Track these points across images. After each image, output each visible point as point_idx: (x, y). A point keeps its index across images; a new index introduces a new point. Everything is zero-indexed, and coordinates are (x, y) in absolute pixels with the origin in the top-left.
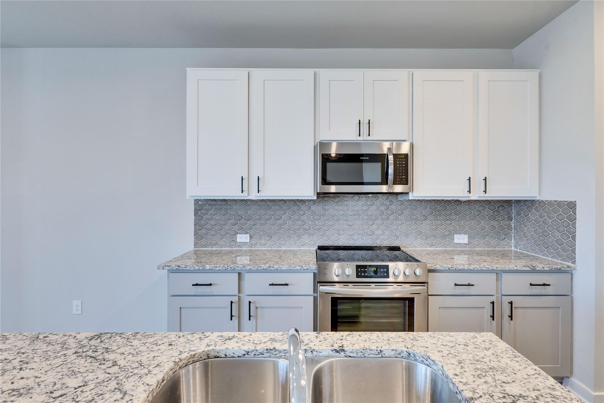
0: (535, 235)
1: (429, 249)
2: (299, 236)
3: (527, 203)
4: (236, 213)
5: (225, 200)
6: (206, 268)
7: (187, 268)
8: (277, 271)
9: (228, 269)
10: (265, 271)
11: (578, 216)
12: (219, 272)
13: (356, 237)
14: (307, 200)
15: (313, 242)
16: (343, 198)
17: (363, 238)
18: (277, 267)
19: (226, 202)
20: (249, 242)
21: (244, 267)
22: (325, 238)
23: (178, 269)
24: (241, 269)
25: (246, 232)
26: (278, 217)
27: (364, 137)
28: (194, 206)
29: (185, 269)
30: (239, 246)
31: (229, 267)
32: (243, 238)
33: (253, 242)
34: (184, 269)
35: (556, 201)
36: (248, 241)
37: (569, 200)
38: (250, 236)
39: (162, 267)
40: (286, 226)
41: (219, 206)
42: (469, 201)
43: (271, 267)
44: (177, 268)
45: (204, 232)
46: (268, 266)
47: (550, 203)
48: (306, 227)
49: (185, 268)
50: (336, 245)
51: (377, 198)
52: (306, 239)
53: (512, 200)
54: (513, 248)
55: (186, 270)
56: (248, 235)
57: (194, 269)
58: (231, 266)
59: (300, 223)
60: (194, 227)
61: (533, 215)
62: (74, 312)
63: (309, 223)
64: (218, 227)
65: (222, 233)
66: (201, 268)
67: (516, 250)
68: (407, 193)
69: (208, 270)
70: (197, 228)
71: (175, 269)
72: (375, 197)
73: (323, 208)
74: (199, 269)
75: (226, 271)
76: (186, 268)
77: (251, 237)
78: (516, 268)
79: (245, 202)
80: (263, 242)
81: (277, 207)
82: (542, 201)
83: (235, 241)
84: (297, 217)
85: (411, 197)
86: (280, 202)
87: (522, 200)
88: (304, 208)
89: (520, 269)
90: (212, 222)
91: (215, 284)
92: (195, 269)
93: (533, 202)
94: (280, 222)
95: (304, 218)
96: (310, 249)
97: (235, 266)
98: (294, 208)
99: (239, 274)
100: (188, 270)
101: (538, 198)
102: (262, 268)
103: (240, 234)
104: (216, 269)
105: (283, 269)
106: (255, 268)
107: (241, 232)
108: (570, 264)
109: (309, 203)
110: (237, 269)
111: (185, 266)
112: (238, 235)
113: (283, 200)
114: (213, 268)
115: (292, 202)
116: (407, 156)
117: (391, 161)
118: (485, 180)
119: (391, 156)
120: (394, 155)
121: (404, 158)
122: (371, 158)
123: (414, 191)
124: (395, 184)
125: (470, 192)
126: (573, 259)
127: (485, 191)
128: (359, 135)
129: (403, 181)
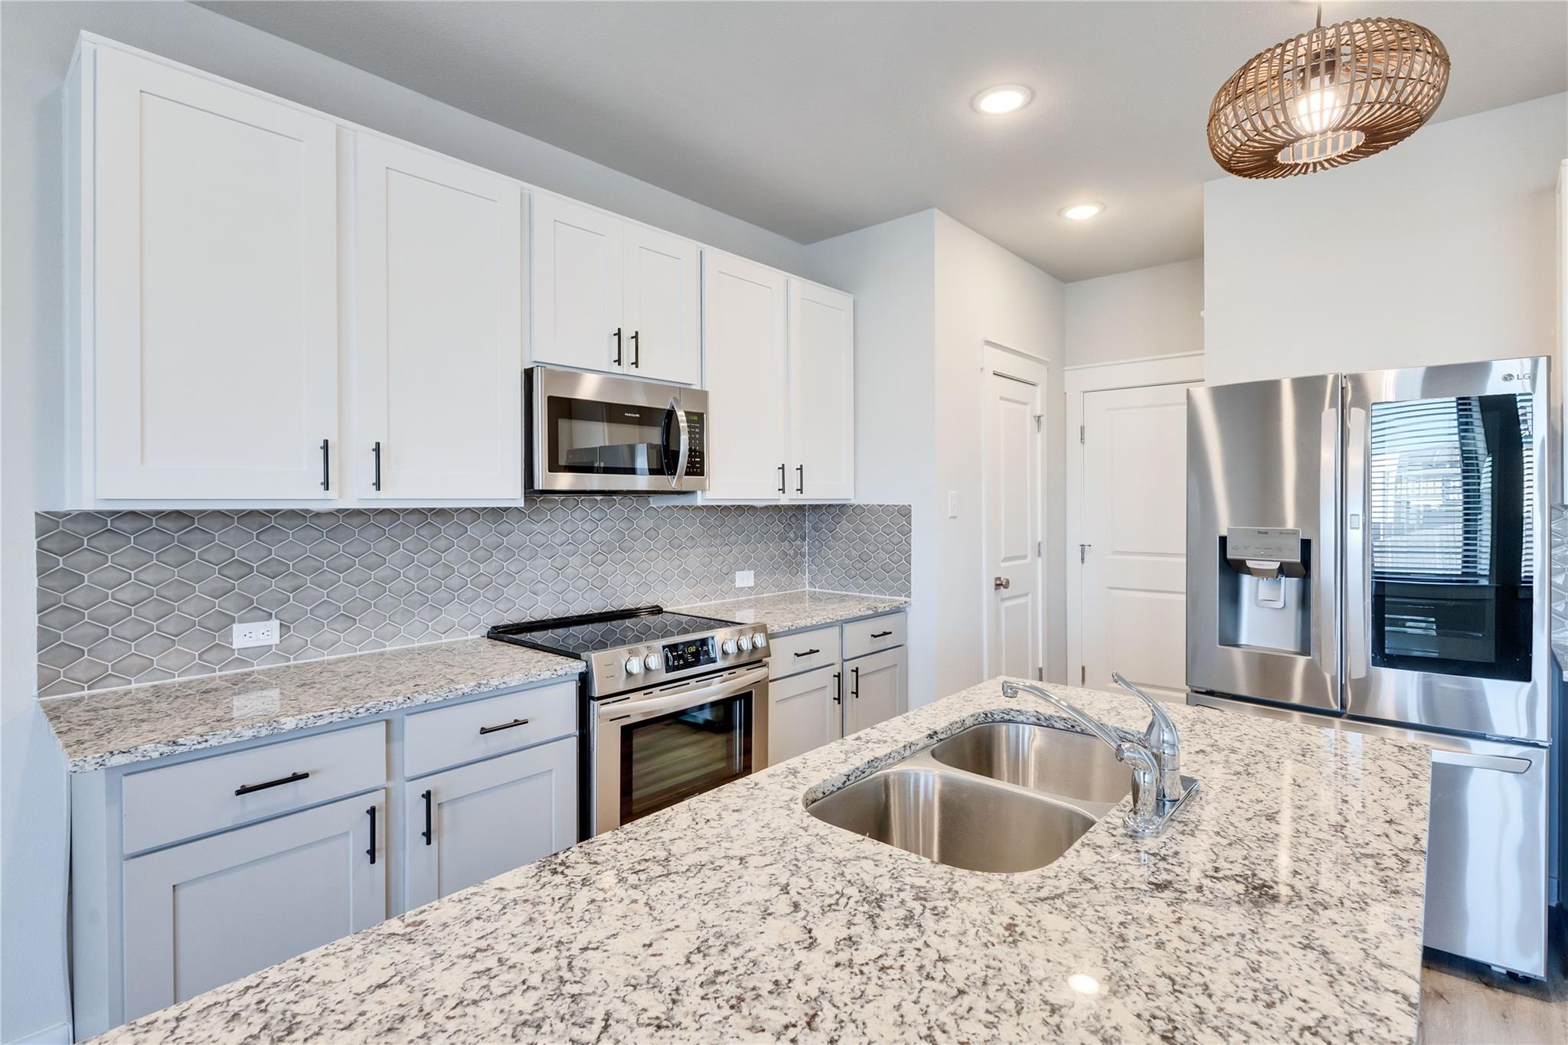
0: (847, 561)
1: (700, 604)
2: (437, 608)
3: (833, 509)
4: (227, 554)
5: (179, 514)
6: (282, 729)
7: (209, 743)
8: (498, 693)
9: (359, 715)
10: (466, 699)
11: (913, 528)
12: (331, 729)
13: (570, 596)
14: (457, 510)
15: (471, 618)
16: (542, 504)
17: (586, 596)
18: (497, 683)
19: (185, 522)
20: (278, 642)
21: (408, 701)
22: (501, 606)
23: (171, 755)
24: (401, 706)
25: (265, 614)
26: (374, 559)
27: (627, 369)
28: (37, 538)
29: (199, 747)
30: (241, 662)
31: (360, 711)
32: (254, 634)
33: (295, 641)
34: (194, 747)
35: (880, 506)
36: (274, 638)
37: (901, 503)
38: (281, 624)
39: (95, 761)
40: (399, 584)
41: (157, 536)
42: (776, 506)
43: (482, 686)
44: (166, 749)
45: (90, 630)
46: (475, 683)
47: (871, 509)
48: (454, 581)
49: (199, 743)
50: (528, 619)
51: (611, 503)
52: (453, 613)
53: (804, 506)
54: (807, 588)
55: (206, 748)
56: (275, 624)
57: (236, 739)
58: (368, 705)
59: (439, 571)
60: (36, 616)
61: (845, 527)
63: (461, 570)
64: (149, 610)
65: (170, 628)
66: (264, 732)
67: (813, 590)
69: (289, 731)
70: (55, 619)
71: (155, 755)
72: (609, 501)
73: (498, 529)
74: (255, 737)
75: (352, 723)
76: (206, 741)
77: (285, 627)
78: (860, 613)
80: (328, 636)
81: (374, 531)
82: (859, 506)
83: (224, 647)
84: (429, 558)
86: (379, 518)
87: (824, 505)
88: (447, 530)
89: (863, 614)
90: (127, 595)
91: (315, 772)
92: (241, 739)
93: (842, 507)
94: (383, 572)
95: (448, 557)
96: (465, 638)
97: (382, 703)
98: (420, 532)
99: (388, 722)
100: (212, 747)
101: (852, 502)
102: (460, 693)
103: (241, 621)
104: (320, 722)
105: (513, 684)
106: (441, 696)
107: (248, 615)
108: (903, 599)
109: (462, 516)
110: (387, 709)
111: (202, 736)
112: (234, 625)
113: (389, 510)
114: (309, 722)
115: (415, 518)
116: (703, 414)
117: (683, 425)
118: (801, 469)
119: (681, 415)
120: (687, 414)
121: (697, 421)
122: (645, 416)
123: (703, 490)
124: (687, 474)
125: (783, 490)
126: (906, 591)
127: (801, 490)
128: (619, 361)
129: (696, 468)
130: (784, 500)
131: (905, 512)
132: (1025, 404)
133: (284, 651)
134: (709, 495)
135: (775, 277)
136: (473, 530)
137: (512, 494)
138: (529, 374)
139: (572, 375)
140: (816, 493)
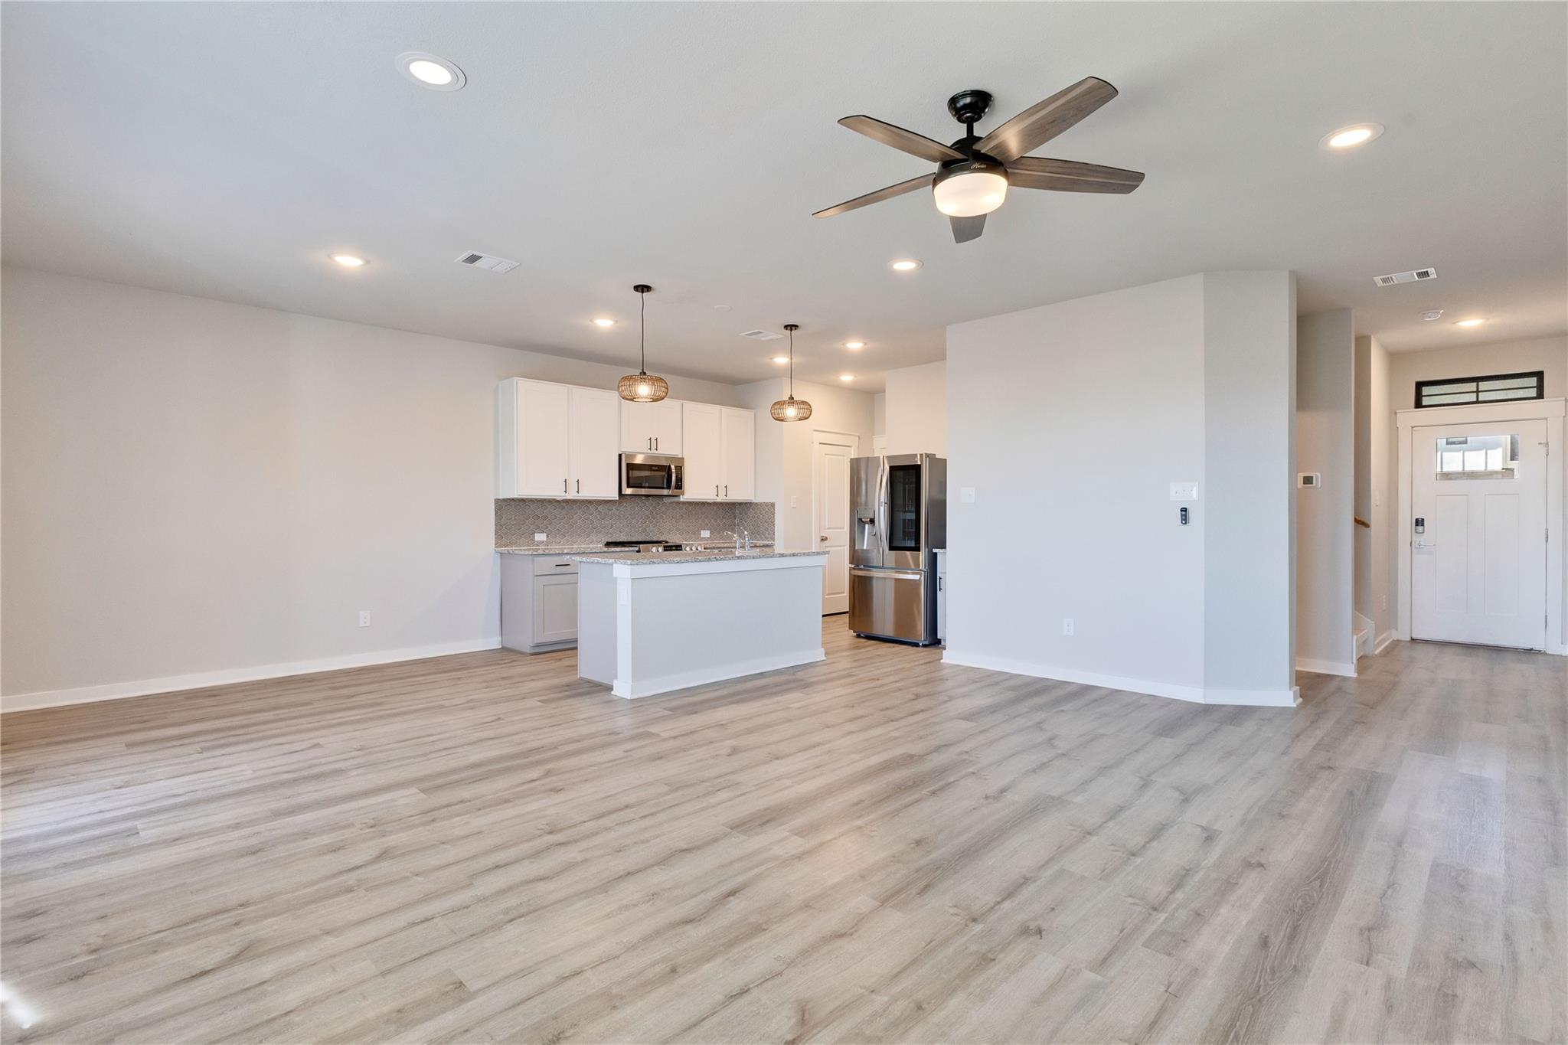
0: (752, 527)
2: (590, 534)
3: (747, 505)
4: (533, 512)
11: (775, 512)
13: (633, 534)
15: (599, 539)
16: (623, 500)
17: (639, 535)
19: (524, 503)
22: (609, 536)
25: (542, 531)
26: (570, 516)
27: (653, 451)
30: (537, 545)
32: (540, 537)
33: (550, 539)
35: (764, 503)
36: (545, 539)
37: (770, 501)
40: (578, 525)
41: (518, 507)
42: (716, 502)
47: (761, 504)
48: (595, 526)
50: (618, 541)
51: (648, 500)
52: (596, 536)
56: (545, 534)
59: (589, 522)
61: (751, 512)
62: (362, 624)
63: (596, 522)
64: (516, 527)
65: (521, 533)
68: (679, 496)
73: (608, 508)
77: (547, 536)
79: (567, 501)
80: (558, 540)
81: (571, 507)
82: (757, 503)
83: (533, 540)
84: (586, 517)
85: (682, 499)
86: (572, 503)
88: (592, 509)
90: (512, 522)
93: (750, 504)
94: (573, 521)
95: (592, 518)
96: (597, 545)
98: (584, 508)
101: (754, 501)
103: (537, 533)
107: (539, 531)
108: (772, 542)
112: (535, 534)
115: (582, 503)
116: (681, 467)
117: (673, 471)
118: (726, 487)
119: (673, 467)
120: (675, 467)
121: (679, 469)
122: (661, 468)
123: (683, 495)
124: (675, 489)
125: (717, 496)
126: (773, 539)
127: (726, 496)
128: (650, 449)
129: (679, 485)
130: (719, 500)
131: (773, 505)
132: (844, 456)
133: (547, 543)
134: (685, 497)
135: (714, 409)
136: (600, 508)
137: (615, 496)
138: (620, 456)
139: (633, 456)
140: (735, 496)
